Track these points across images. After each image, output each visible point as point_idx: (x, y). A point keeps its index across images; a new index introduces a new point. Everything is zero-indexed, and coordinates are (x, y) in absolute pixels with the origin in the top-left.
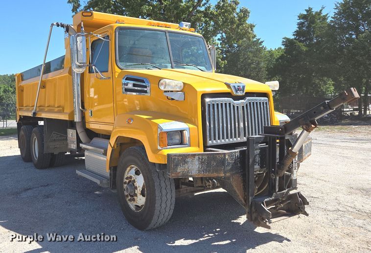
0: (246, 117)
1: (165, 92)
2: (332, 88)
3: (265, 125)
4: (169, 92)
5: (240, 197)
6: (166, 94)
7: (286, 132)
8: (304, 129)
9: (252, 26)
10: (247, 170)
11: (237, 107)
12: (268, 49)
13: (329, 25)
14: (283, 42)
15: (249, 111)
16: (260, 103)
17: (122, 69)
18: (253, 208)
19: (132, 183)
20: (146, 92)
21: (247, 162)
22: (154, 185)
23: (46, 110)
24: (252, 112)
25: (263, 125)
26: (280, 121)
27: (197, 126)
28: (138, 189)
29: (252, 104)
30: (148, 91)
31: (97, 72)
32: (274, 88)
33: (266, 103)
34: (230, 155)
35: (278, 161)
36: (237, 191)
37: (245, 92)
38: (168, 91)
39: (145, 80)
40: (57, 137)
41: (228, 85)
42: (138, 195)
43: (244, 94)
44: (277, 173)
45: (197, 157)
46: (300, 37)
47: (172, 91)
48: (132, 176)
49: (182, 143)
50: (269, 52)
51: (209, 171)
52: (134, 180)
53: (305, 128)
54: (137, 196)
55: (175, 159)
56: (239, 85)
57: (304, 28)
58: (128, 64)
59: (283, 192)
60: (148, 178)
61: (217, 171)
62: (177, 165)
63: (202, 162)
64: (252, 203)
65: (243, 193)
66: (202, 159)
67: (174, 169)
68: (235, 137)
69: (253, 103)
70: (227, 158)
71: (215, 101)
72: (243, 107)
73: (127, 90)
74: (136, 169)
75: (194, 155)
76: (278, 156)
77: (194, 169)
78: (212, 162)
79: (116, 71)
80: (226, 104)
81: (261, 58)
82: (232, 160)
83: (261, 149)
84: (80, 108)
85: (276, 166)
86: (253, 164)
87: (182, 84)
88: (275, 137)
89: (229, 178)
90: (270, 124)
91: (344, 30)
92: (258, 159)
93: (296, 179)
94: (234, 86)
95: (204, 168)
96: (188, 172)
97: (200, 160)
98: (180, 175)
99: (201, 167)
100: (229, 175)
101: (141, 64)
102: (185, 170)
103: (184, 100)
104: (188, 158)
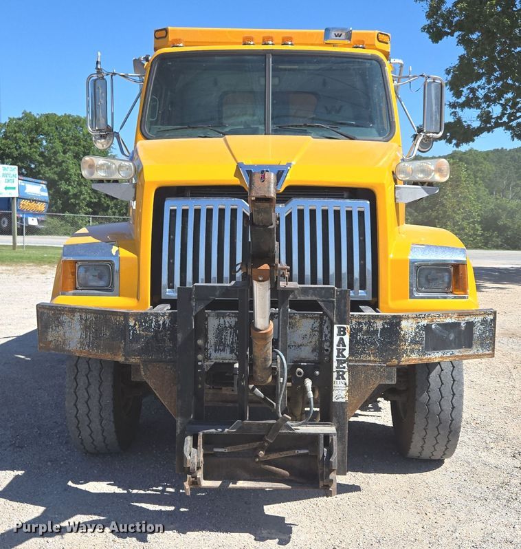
16: (337, 212)
24: (308, 233)
27: (138, 256)
29: (306, 213)
33: (362, 213)
34: (142, 318)
45: (77, 315)
49: (112, 287)
51: (98, 347)
61: (111, 349)
62: (47, 327)
63: (86, 327)
66: (86, 320)
78: (104, 330)
82: (147, 330)
94: (249, 172)
95: (90, 339)
96: (64, 343)
97: (83, 322)
98: (52, 346)
99: (84, 337)
100: (138, 361)
101: (189, 127)
102: (60, 339)
103: (135, 199)
104: (63, 314)
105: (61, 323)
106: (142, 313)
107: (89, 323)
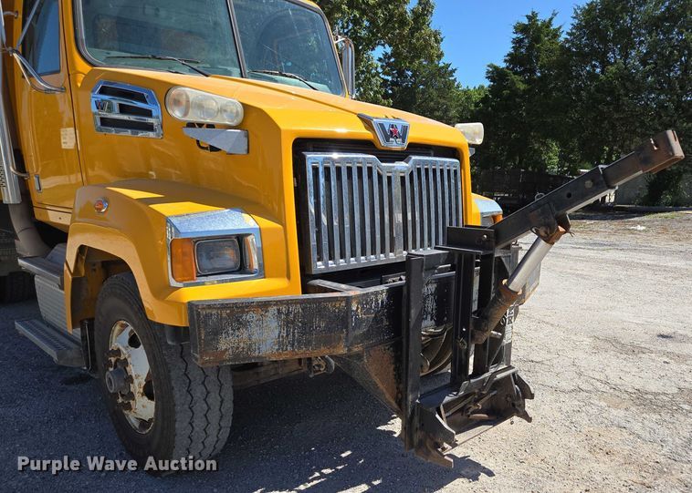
0: (409, 202)
1: (191, 125)
2: (556, 160)
3: (451, 224)
4: (204, 128)
5: (387, 396)
6: (191, 132)
7: (497, 243)
8: (540, 237)
10: (404, 332)
11: (389, 178)
12: (463, 87)
13: (562, 47)
14: (488, 72)
15: (416, 189)
16: (442, 171)
17: (94, 66)
18: (416, 419)
19: (122, 366)
20: (150, 128)
21: (404, 314)
22: (170, 376)
24: (424, 192)
25: (448, 225)
26: (482, 213)
27: (284, 226)
28: (136, 381)
29: (423, 172)
30: (157, 126)
32: (474, 139)
33: (455, 171)
34: (363, 300)
35: (475, 307)
36: (380, 385)
37: (408, 141)
38: (200, 125)
39: (146, 94)
41: (367, 121)
42: (137, 396)
43: (405, 146)
44: (473, 337)
45: (273, 310)
46: (515, 66)
47: (210, 126)
48: (121, 348)
49: (242, 268)
50: (465, 92)
51: (308, 343)
52: (126, 360)
53: (543, 234)
54: (134, 399)
55: (208, 316)
56: (394, 122)
57: (522, 50)
58: (114, 54)
59: (482, 377)
61: (328, 342)
62: (216, 333)
63: (288, 322)
64: (413, 411)
65: (395, 386)
66: (287, 315)
67: (208, 343)
68: (383, 251)
69: (427, 170)
70: (354, 308)
71: (333, 160)
72: (403, 179)
74: (132, 331)
75: (265, 305)
76: (475, 296)
77: (266, 339)
78: (316, 321)
79: (79, 69)
80: (360, 169)
81: (451, 99)
82: (368, 312)
83: (439, 281)
84: (11, 169)
85: (471, 321)
86: (420, 318)
87: (240, 109)
88: (471, 254)
89: (359, 356)
90: (461, 222)
91: (584, 57)
92: (431, 305)
93: (511, 343)
94: (382, 126)
95: (294, 336)
96: (249, 349)
97: (283, 316)
98: (226, 356)
99: (285, 335)
100: (361, 349)
101: (154, 57)
102: (242, 345)
103: (248, 152)
104: (247, 312)
105: (245, 324)
106: (364, 294)
107: (292, 316)
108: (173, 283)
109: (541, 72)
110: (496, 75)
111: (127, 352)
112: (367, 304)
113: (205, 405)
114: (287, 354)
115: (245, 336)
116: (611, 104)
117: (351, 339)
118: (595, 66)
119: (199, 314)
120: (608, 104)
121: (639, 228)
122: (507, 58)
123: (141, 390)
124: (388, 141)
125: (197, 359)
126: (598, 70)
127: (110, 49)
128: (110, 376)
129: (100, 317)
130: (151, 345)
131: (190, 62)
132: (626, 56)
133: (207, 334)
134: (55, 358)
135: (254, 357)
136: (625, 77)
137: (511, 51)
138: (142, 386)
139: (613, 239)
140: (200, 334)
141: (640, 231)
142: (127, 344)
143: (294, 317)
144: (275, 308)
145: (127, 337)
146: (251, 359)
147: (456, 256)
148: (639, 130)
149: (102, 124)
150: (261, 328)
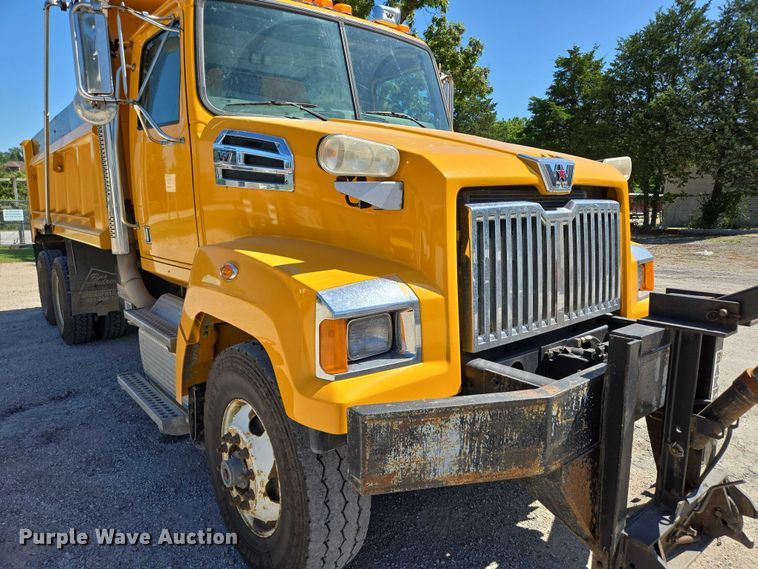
0: (571, 256)
1: (341, 179)
4: (355, 182)
9: (485, 72)
11: (553, 228)
12: (500, 119)
13: (606, 77)
14: (530, 104)
15: (579, 240)
16: (603, 215)
17: (214, 115)
19: (241, 456)
20: (280, 180)
22: (305, 484)
23: (70, 220)
24: (586, 242)
26: (638, 262)
27: (445, 295)
28: (258, 479)
29: (585, 219)
30: (289, 178)
31: (148, 126)
33: (615, 215)
37: (572, 184)
38: (351, 178)
39: (277, 143)
40: (101, 280)
41: (531, 164)
42: (258, 496)
43: (570, 189)
44: (691, 442)
45: (455, 419)
46: (557, 97)
47: (362, 179)
48: (241, 434)
49: (394, 349)
50: (500, 124)
51: (496, 462)
52: (246, 449)
54: (253, 498)
55: (376, 429)
57: (564, 83)
58: (234, 101)
60: (285, 456)
61: (521, 460)
62: (384, 451)
64: (618, 546)
66: (472, 424)
67: (373, 464)
68: (545, 317)
69: (589, 216)
70: (554, 413)
71: (499, 211)
72: (566, 228)
73: (227, 174)
74: (252, 413)
75: (445, 413)
77: (444, 460)
79: (200, 118)
80: (524, 221)
84: (122, 220)
87: (396, 157)
89: (556, 476)
94: (548, 166)
95: (478, 452)
96: (422, 471)
97: (467, 427)
98: (395, 481)
99: (467, 451)
100: (559, 466)
101: (273, 103)
102: (414, 465)
103: (402, 207)
104: (424, 423)
106: (566, 393)
107: (478, 426)
108: (320, 373)
109: (584, 102)
110: (539, 107)
111: (247, 440)
112: (568, 405)
113: (342, 519)
114: (468, 477)
115: (419, 454)
116: (662, 129)
117: (549, 453)
118: (640, 94)
119: (365, 427)
120: (657, 129)
121: (707, 253)
122: (549, 91)
123: (264, 490)
124: (554, 184)
125: (357, 484)
126: (644, 97)
127: (230, 97)
128: (227, 467)
129: (214, 391)
130: (281, 441)
131: (308, 106)
132: (674, 83)
133: (374, 452)
134: (161, 427)
135: (428, 482)
136: (675, 103)
137: (554, 84)
138: (265, 484)
139: (681, 266)
140: (364, 452)
141: (708, 257)
142: (247, 429)
143: (481, 428)
144: (458, 416)
145: (247, 421)
146: (424, 484)
147: (673, 334)
148: (694, 154)
149: (224, 177)
150: (439, 442)
